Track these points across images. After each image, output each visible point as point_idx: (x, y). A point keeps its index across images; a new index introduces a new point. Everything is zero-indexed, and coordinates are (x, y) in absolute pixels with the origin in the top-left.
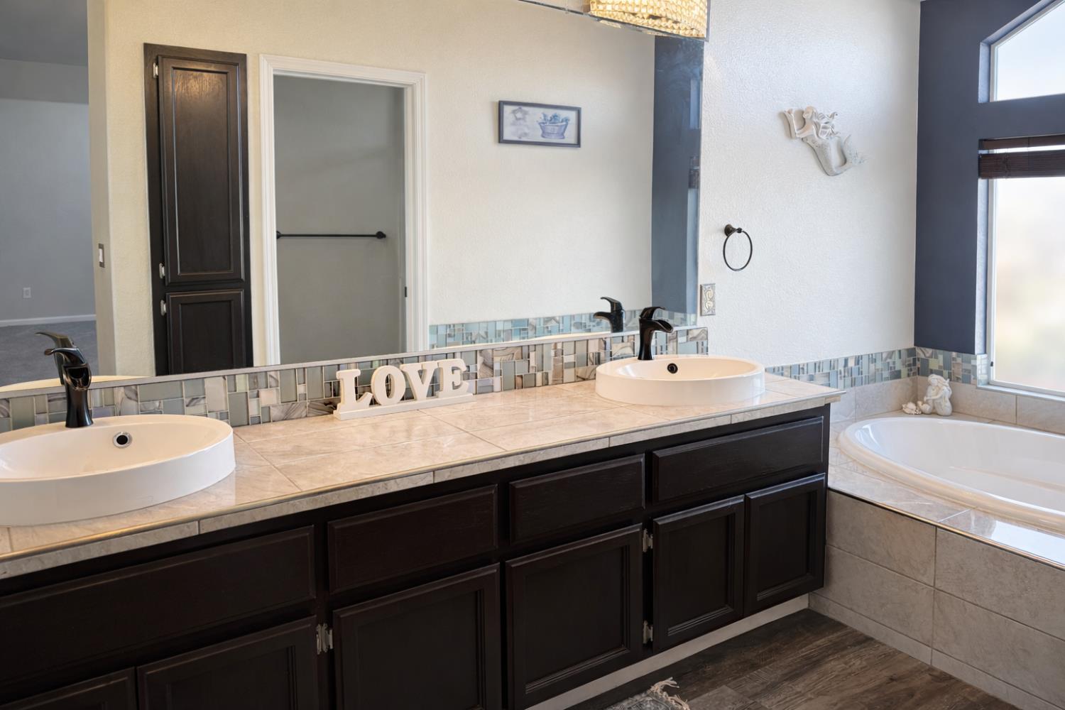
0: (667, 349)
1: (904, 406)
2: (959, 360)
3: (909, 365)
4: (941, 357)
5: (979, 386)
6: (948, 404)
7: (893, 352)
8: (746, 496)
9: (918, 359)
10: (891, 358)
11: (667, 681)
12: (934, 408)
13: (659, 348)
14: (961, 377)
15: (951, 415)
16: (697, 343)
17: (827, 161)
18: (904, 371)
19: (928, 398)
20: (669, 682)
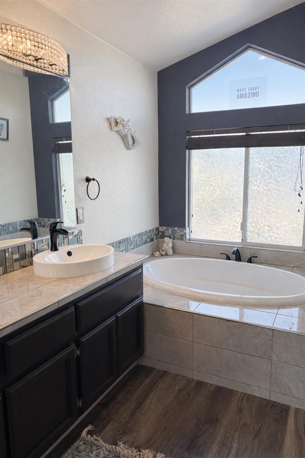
0: (64, 243)
1: (154, 253)
2: (178, 231)
3: (157, 235)
4: (170, 230)
5: (187, 241)
6: (171, 250)
7: (151, 230)
8: (116, 315)
9: (160, 232)
10: (150, 233)
11: (88, 427)
12: (166, 253)
13: (60, 243)
14: (179, 238)
15: (173, 255)
16: (78, 238)
17: (128, 144)
18: (155, 238)
19: (164, 248)
20: (90, 427)
